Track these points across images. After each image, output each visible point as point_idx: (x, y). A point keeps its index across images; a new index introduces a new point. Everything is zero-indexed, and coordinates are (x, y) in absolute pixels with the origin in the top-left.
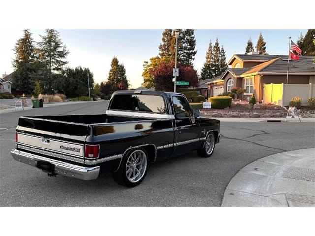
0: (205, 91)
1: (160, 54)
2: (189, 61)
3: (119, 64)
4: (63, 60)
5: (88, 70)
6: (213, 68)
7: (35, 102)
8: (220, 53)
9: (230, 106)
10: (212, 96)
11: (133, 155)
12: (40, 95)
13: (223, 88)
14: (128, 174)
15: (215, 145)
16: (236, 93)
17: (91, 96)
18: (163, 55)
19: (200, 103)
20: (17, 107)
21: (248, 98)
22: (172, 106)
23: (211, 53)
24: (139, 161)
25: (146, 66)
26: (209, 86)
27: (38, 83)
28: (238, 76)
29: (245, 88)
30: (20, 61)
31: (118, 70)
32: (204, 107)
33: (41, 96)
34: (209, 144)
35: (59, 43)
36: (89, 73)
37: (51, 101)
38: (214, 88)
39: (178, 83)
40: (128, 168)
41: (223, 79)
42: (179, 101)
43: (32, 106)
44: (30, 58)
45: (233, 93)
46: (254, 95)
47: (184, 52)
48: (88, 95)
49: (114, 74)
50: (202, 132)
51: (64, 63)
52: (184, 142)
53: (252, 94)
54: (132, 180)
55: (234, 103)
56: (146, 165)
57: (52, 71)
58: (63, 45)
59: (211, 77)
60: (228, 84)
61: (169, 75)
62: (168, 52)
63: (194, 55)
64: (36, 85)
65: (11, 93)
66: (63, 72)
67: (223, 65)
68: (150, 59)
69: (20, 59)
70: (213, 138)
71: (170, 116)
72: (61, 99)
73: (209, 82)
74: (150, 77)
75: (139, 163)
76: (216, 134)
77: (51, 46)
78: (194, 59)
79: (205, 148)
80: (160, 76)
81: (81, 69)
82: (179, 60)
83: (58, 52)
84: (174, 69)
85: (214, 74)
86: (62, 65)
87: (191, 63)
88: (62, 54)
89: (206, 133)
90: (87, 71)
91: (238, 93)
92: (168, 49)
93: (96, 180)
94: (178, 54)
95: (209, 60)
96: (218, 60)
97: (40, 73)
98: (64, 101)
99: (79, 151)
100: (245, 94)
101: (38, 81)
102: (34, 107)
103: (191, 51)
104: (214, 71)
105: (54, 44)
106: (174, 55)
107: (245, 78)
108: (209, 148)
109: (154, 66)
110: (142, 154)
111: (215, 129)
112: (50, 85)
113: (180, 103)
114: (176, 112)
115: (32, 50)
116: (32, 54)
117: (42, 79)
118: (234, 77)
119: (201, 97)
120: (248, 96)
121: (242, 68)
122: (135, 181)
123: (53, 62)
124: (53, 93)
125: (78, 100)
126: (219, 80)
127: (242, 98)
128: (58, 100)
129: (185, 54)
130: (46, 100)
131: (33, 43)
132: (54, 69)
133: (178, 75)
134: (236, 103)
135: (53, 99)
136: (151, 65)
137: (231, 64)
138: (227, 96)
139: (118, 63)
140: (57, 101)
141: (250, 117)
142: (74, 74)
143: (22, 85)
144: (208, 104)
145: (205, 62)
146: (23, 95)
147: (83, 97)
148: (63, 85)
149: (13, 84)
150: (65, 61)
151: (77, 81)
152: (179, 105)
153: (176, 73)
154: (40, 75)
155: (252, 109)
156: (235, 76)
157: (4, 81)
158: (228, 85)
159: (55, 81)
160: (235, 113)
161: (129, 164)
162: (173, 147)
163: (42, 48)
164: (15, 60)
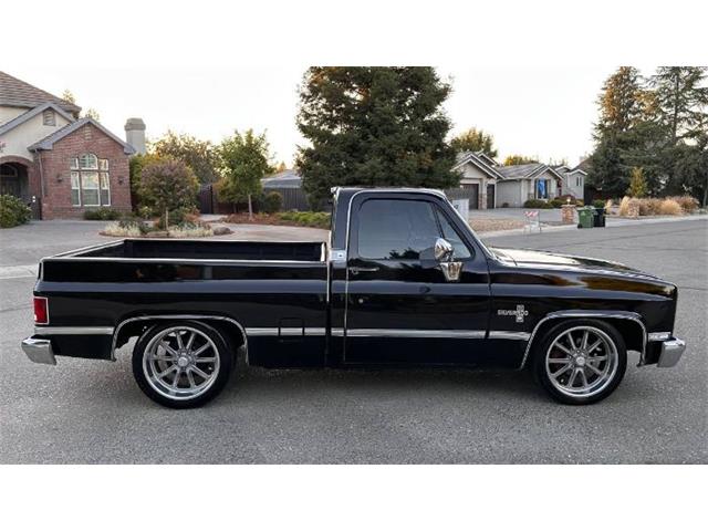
7: (583, 214)
12: (626, 199)
27: (637, 172)
30: (607, 124)
35: (701, 69)
57: (679, 140)
64: (632, 176)
65: (582, 194)
69: (607, 120)
72: (680, 209)
77: (679, 80)
83: (697, 91)
98: (690, 213)
101: (639, 167)
102: (580, 226)
105: (687, 73)
115: (635, 97)
116: (635, 106)
117: (649, 162)
123: (682, 119)
128: (672, 209)
131: (639, 81)
132: (686, 136)
135: (658, 207)
140: (670, 212)
143: (608, 177)
154: (647, 152)
157: (569, 171)
163: (656, 89)
164: (598, 123)
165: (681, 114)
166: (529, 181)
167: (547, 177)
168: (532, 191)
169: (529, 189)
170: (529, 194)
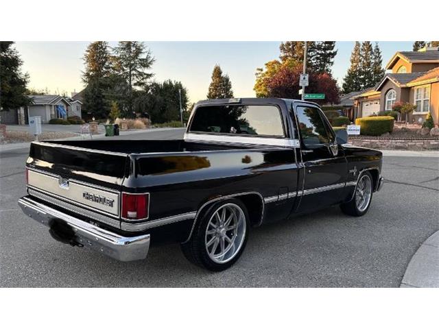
0: (350, 111)
1: (281, 58)
2: (324, 65)
3: (223, 75)
4: (147, 71)
5: (181, 85)
6: (362, 77)
7: (109, 128)
8: (372, 53)
9: (390, 132)
10: (361, 117)
11: (220, 212)
12: (117, 119)
13: (378, 105)
14: (210, 248)
15: (373, 194)
16: (400, 112)
17: (183, 120)
18: (284, 58)
19: (342, 127)
20: (83, 135)
21: (420, 120)
22: (295, 127)
23: (359, 54)
24: (232, 224)
25: (259, 75)
26: (356, 102)
27: (114, 104)
28: (404, 86)
29: (415, 104)
30: (91, 73)
31: (221, 84)
32: (349, 133)
33: (117, 121)
34: (362, 192)
35: (141, 48)
36: (181, 88)
37: (130, 127)
38: (365, 104)
39: (307, 96)
40: (210, 237)
41: (378, 90)
42: (309, 118)
43: (105, 134)
44: (104, 69)
45: (396, 112)
46: (430, 113)
47: (318, 54)
48: (179, 119)
49: (216, 89)
50: (351, 171)
51: (149, 76)
52: (316, 190)
53: (428, 113)
54: (218, 258)
55: (398, 126)
56: (244, 231)
57: (133, 87)
58: (147, 49)
59: (359, 90)
60: (387, 97)
61: (293, 86)
62: (293, 54)
63: (333, 57)
64: (112, 106)
65: (80, 116)
66: (147, 88)
67: (378, 72)
68: (266, 64)
69: (91, 71)
70: (369, 183)
71: (291, 141)
72: (144, 125)
73: (354, 96)
74: (266, 90)
75: (232, 227)
76: (375, 175)
77: (131, 52)
78: (332, 63)
79: (354, 200)
80: (280, 88)
81: (170, 83)
82: (308, 65)
83: (140, 60)
84: (301, 75)
85: (363, 86)
86: (146, 78)
87: (327, 70)
88: (146, 63)
89: (358, 173)
90: (179, 86)
91: (403, 110)
92: (294, 49)
93: (144, 260)
94: (308, 56)
95: (355, 64)
96: (369, 64)
97: (118, 88)
98: (148, 128)
99: (111, 204)
100: (414, 113)
101: (115, 101)
102: (106, 135)
103: (328, 52)
104: (363, 80)
105: (135, 49)
106: (302, 58)
107: (415, 88)
108: (362, 200)
109: (272, 74)
110: (237, 211)
111: (373, 166)
112: (131, 107)
113: (311, 121)
114: (303, 137)
115: (106, 58)
116: (107, 64)
117: (119, 98)
118: (397, 87)
119: (344, 119)
120: (420, 116)
121: (410, 72)
122: (224, 259)
123: (134, 75)
124: (134, 117)
125: (167, 126)
126: (372, 93)
127: (410, 118)
128: (140, 125)
129: (319, 56)
130: (124, 127)
131: (108, 49)
132: (135, 84)
133: (307, 84)
134: (400, 127)
135: (133, 125)
136: (267, 73)
137: (391, 68)
138: (386, 115)
139: (220, 73)
140: (139, 127)
141: (425, 148)
142: (161, 90)
143: (95, 106)
144: (354, 129)
145: (350, 68)
146: (94, 119)
147: (173, 122)
148: (146, 105)
149: (83, 106)
150: (150, 73)
151: (165, 100)
152: (309, 125)
153: (304, 81)
154: (117, 92)
155: (427, 136)
156: (398, 85)
157: (71, 101)
158: (387, 99)
159: (136, 100)
160: (399, 143)
161: (211, 228)
162: (296, 197)
163: (119, 55)
164: (86, 72)
165: (133, 72)
166: (51, 106)
167: (62, 104)
168: (53, 113)
169: (51, 111)
170: (51, 115)
